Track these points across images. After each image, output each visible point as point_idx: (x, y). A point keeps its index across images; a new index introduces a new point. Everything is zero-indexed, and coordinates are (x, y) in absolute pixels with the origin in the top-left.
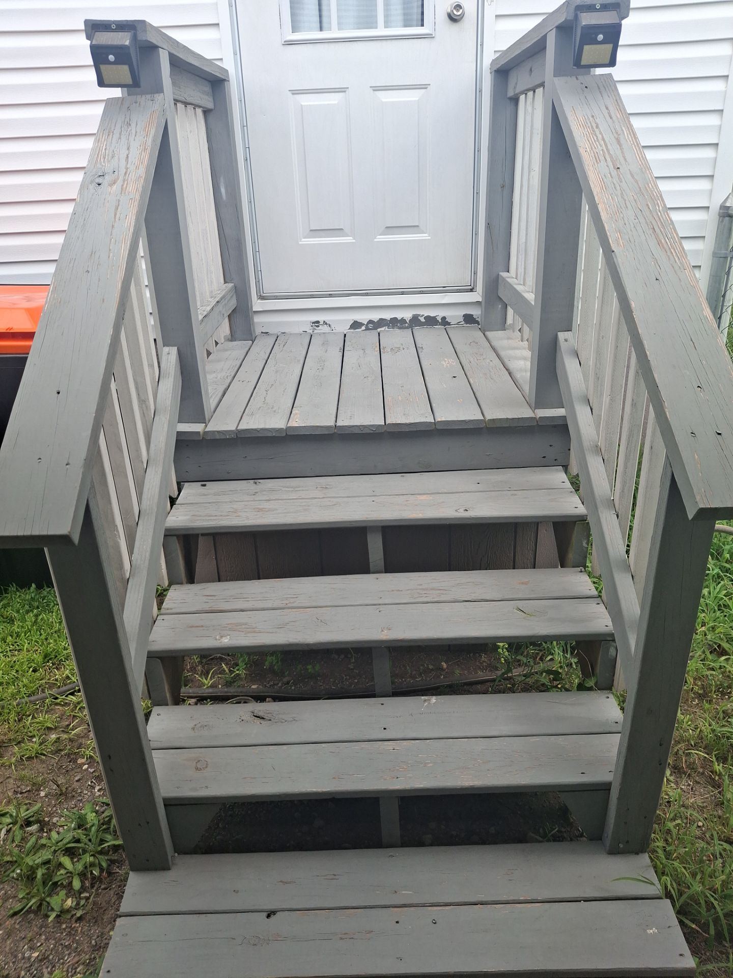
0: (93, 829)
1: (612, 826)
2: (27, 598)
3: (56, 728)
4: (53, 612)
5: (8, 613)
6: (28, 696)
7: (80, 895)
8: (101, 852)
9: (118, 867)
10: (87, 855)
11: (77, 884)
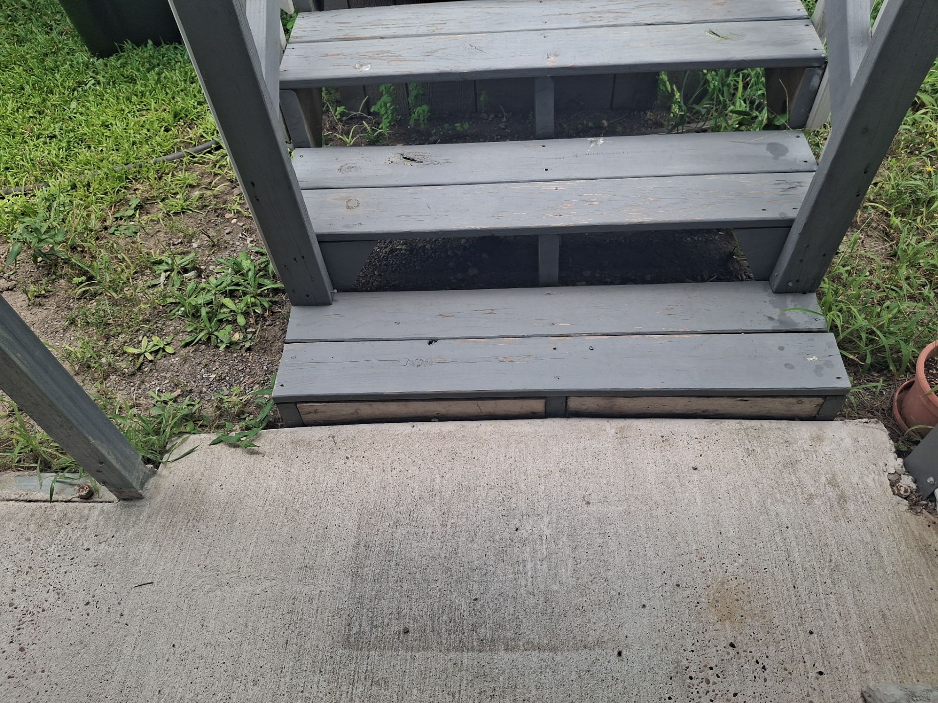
0: (250, 273)
1: (786, 265)
2: (145, 56)
3: (199, 185)
4: (175, 70)
5: (129, 72)
6: (164, 155)
7: (246, 330)
8: (261, 295)
9: (280, 307)
10: (248, 296)
11: (241, 320)
